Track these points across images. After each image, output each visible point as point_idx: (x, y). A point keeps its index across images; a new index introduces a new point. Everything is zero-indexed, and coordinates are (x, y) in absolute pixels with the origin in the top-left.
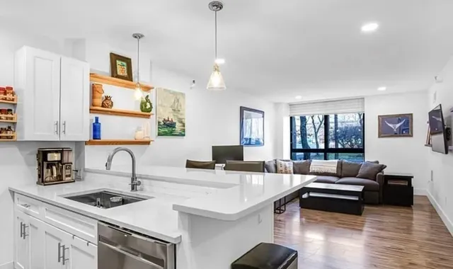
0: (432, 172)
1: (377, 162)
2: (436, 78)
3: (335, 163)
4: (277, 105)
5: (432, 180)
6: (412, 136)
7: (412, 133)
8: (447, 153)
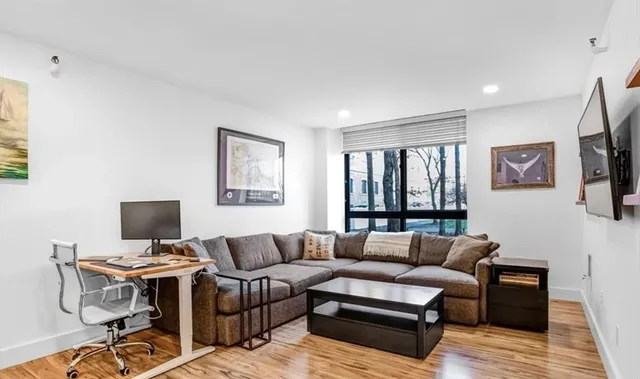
0: (590, 257)
1: (485, 237)
2: (592, 41)
3: (407, 237)
4: (317, 132)
5: (590, 274)
6: (553, 186)
7: (553, 180)
8: (617, 217)
